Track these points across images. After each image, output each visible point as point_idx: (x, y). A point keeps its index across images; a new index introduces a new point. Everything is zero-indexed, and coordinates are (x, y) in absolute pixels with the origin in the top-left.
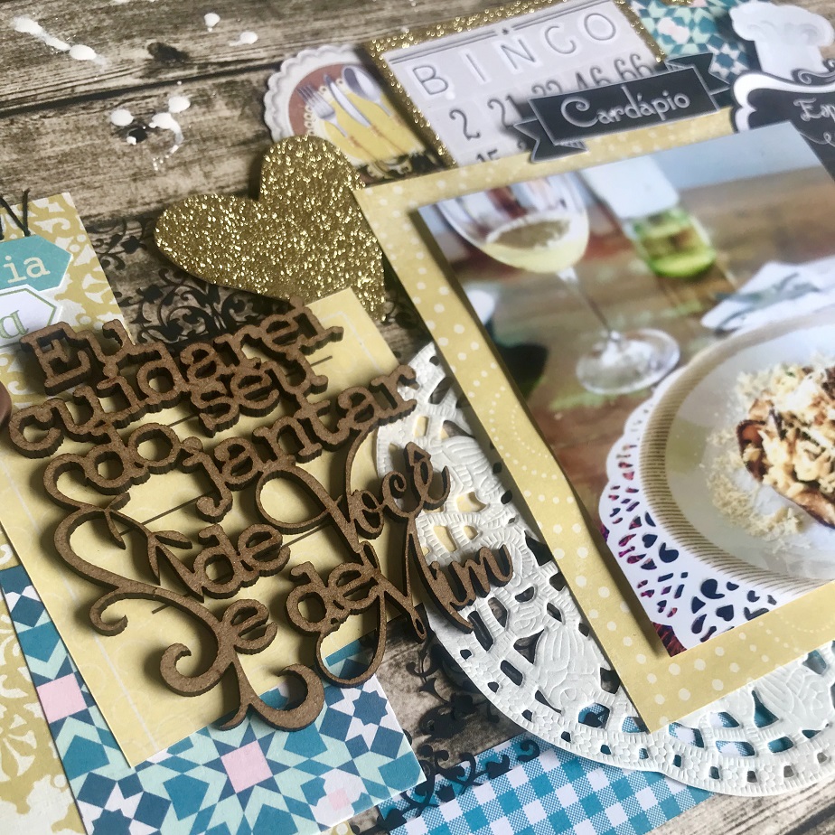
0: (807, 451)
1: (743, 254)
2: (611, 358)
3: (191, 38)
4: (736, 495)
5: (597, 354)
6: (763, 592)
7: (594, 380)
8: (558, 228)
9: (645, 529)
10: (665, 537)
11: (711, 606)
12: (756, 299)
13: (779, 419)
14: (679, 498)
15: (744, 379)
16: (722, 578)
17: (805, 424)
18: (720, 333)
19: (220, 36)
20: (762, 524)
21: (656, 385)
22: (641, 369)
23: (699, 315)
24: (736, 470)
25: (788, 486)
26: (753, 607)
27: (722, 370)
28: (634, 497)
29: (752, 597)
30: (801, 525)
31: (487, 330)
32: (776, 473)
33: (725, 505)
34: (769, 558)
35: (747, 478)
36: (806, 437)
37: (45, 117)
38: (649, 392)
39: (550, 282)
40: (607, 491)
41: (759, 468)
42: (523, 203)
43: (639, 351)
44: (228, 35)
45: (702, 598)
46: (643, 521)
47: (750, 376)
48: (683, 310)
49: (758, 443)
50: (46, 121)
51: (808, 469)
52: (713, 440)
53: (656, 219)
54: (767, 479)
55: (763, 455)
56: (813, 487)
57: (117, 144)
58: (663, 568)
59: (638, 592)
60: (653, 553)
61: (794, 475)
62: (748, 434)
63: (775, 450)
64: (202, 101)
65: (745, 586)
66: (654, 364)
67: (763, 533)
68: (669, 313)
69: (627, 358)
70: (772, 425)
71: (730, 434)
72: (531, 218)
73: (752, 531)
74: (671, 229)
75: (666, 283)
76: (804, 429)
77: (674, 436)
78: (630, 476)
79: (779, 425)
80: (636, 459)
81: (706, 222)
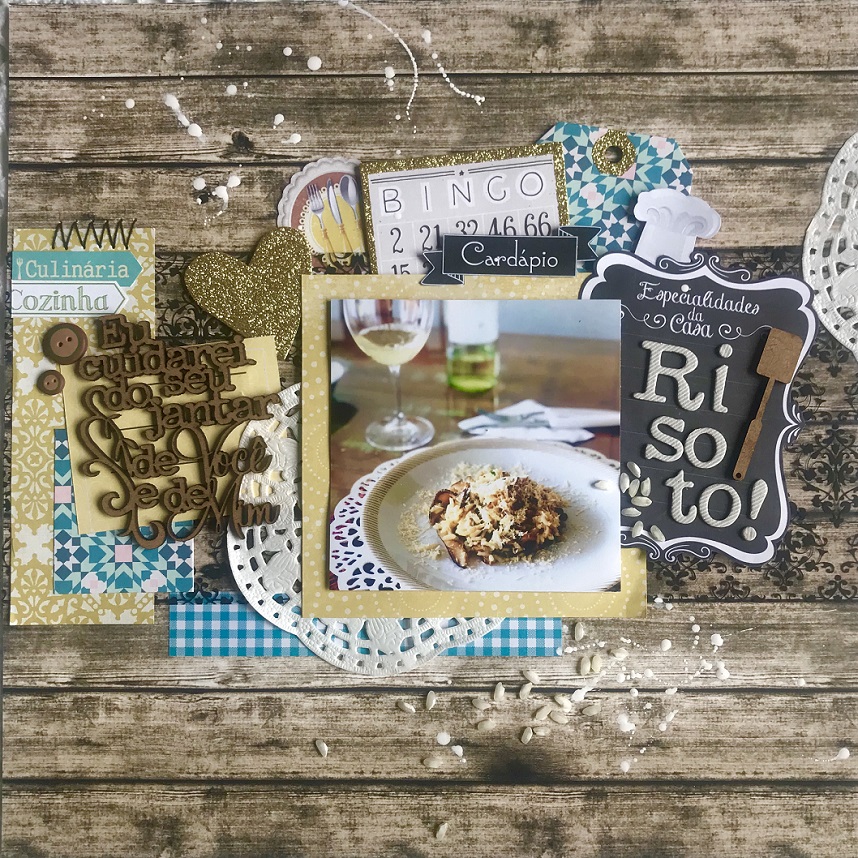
0: (472, 519)
1: (514, 388)
2: (391, 428)
3: (261, 132)
4: (413, 527)
5: (384, 423)
6: (395, 580)
7: (373, 437)
8: (406, 337)
9: (354, 525)
10: (361, 533)
11: (364, 575)
12: (505, 420)
13: (467, 495)
14: (381, 517)
15: (462, 466)
16: (378, 565)
17: (481, 505)
18: (466, 434)
19: (279, 134)
20: (417, 548)
21: (407, 451)
22: (404, 440)
23: (459, 419)
24: (422, 514)
25: (447, 534)
26: (385, 585)
27: (452, 456)
28: (357, 507)
29: (388, 580)
30: (439, 557)
31: (332, 387)
32: (445, 525)
33: (404, 530)
34: (410, 565)
35: (425, 520)
36: (477, 512)
37: (159, 173)
38: (401, 454)
39: (384, 370)
40: (346, 499)
41: (435, 518)
42: (394, 315)
43: (410, 428)
44: (284, 134)
45: (362, 570)
46: (355, 521)
47: (467, 465)
48: (452, 413)
49: (445, 505)
50: (160, 176)
51: (464, 528)
52: (420, 494)
53: (472, 349)
54: (436, 526)
55: (444, 512)
56: (461, 539)
57: (190, 202)
58: (351, 548)
59: (331, 554)
60: (349, 539)
61: (454, 530)
62: (442, 498)
63: (453, 512)
64: (248, 182)
65: (388, 573)
66: (413, 440)
67: (415, 552)
68: (442, 412)
69: (400, 431)
70: (460, 499)
71: (432, 494)
72: (393, 326)
73: (410, 549)
74: (479, 358)
75: (453, 392)
76: (479, 507)
77: (399, 484)
78: (361, 495)
79: (465, 499)
80: (370, 488)
81: (503, 361)
